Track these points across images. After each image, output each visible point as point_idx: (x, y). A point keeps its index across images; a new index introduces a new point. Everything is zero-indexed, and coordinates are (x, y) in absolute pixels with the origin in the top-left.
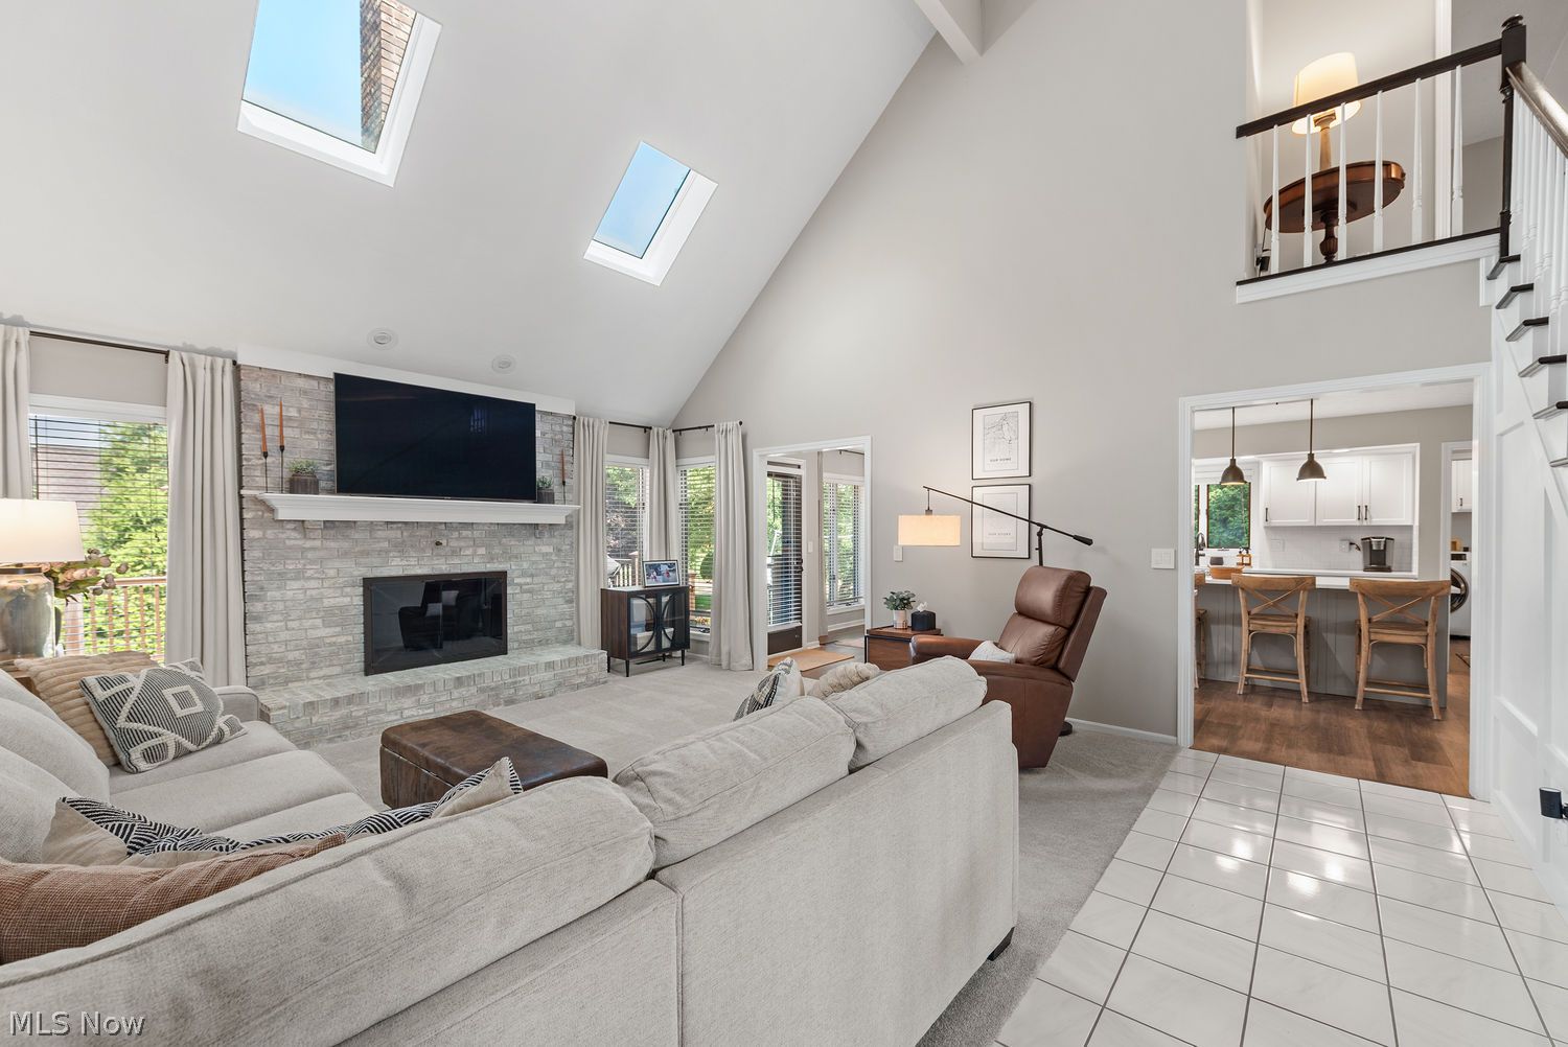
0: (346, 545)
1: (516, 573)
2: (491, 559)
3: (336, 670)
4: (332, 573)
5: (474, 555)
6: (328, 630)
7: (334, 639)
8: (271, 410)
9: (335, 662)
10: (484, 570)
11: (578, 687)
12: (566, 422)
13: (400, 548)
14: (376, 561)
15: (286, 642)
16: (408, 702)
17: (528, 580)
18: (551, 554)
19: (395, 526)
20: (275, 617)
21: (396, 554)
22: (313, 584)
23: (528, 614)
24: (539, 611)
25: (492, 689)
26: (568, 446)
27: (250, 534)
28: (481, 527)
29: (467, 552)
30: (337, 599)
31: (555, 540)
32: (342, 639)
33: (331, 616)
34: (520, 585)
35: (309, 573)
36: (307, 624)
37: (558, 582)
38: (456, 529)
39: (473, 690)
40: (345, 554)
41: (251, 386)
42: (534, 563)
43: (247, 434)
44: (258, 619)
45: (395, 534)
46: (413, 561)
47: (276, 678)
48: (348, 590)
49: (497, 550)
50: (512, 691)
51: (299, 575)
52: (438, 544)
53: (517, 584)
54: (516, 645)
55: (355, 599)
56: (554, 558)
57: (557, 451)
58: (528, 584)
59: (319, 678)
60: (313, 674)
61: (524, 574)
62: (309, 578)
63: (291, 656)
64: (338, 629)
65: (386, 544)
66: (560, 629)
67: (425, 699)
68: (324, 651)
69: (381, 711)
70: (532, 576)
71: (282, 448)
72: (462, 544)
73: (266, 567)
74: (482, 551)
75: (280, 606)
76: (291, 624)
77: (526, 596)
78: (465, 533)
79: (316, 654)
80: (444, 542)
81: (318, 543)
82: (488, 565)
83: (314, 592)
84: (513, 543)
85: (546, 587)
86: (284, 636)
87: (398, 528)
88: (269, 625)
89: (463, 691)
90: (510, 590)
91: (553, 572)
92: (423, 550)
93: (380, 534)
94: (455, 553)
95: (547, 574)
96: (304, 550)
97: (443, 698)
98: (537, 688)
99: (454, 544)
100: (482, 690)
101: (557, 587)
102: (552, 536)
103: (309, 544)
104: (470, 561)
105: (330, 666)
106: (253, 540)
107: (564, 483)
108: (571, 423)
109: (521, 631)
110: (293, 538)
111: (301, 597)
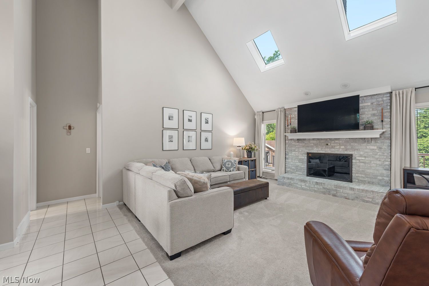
0: (303, 144)
1: (357, 156)
2: (346, 150)
3: (301, 173)
4: (301, 151)
5: (340, 148)
6: (300, 164)
7: (301, 166)
8: (290, 116)
9: (301, 171)
10: (344, 153)
11: (367, 202)
12: (385, 96)
13: (316, 145)
14: (310, 148)
15: (292, 165)
16: (303, 184)
17: (363, 158)
18: (376, 149)
19: (315, 140)
20: (290, 159)
21: (315, 147)
22: (297, 153)
23: (363, 171)
24: (368, 171)
25: (328, 189)
26: (387, 105)
27: (287, 142)
28: (342, 139)
29: (337, 147)
30: (302, 157)
31: (378, 144)
32: (302, 166)
33: (300, 160)
34: (359, 160)
35: (296, 150)
36: (296, 161)
37: (380, 161)
38: (333, 140)
39: (321, 187)
40: (303, 146)
41: (287, 112)
42: (367, 152)
43: (286, 121)
44: (287, 159)
45: (315, 142)
46: (320, 149)
47: (290, 172)
48: (304, 155)
49: (348, 147)
50: (335, 192)
51: (294, 151)
52: (327, 144)
53: (357, 159)
54: (357, 181)
55: (305, 157)
56: (377, 151)
57: (380, 108)
58: (363, 160)
59: (298, 174)
60: (297, 173)
61: (361, 156)
62: (296, 152)
63: (293, 168)
64: (302, 164)
65: (313, 144)
66: (380, 180)
67: (307, 185)
68: (299, 168)
69: (298, 184)
70: (365, 157)
71: (290, 124)
72: (335, 145)
73: (289, 148)
74: (343, 147)
75: (291, 157)
76: (293, 161)
77: (362, 164)
78: (336, 141)
79: (297, 168)
80: (329, 144)
81: (298, 144)
82: (345, 152)
83: (297, 155)
84: (355, 145)
85: (372, 162)
86: (291, 163)
87: (316, 140)
88: (289, 160)
89: (318, 186)
90: (353, 161)
91: (377, 157)
92: (323, 146)
93: (311, 142)
94: (333, 147)
95: (373, 157)
96: (295, 145)
97: (312, 186)
98: (346, 195)
99: (332, 145)
100: (324, 188)
101: (378, 162)
102: (376, 143)
103: (296, 144)
104: (339, 150)
105: (300, 172)
106: (287, 143)
107: (382, 121)
108: (389, 95)
109: (359, 176)
110: (293, 143)
111: (295, 155)
